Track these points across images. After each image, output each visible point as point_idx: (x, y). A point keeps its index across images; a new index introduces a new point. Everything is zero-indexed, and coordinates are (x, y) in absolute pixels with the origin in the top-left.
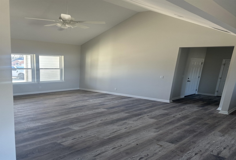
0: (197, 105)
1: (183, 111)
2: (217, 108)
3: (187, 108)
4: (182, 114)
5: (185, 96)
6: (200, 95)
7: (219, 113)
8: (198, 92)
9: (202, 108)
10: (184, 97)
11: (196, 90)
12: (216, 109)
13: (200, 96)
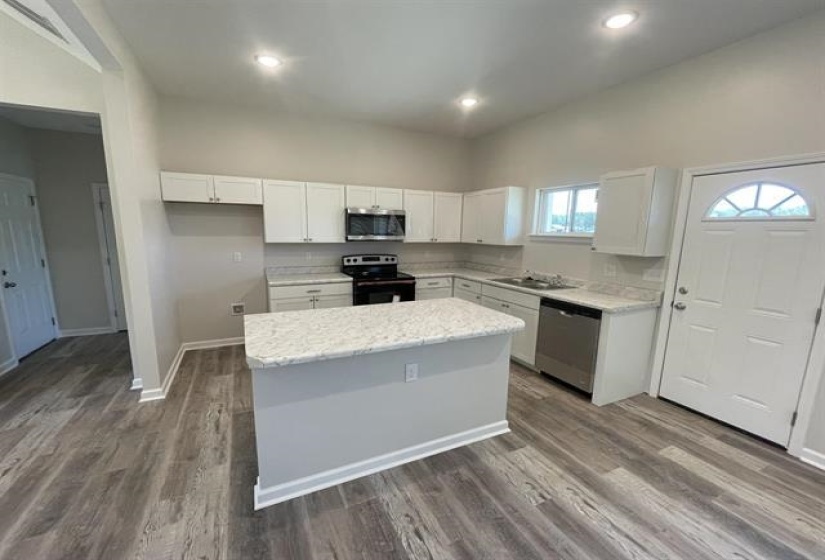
0: (68, 392)
1: (20, 445)
2: (131, 384)
3: (34, 418)
4: (18, 460)
5: (21, 361)
6: (72, 338)
7: (142, 400)
8: (61, 328)
9: (86, 398)
10: (16, 364)
11: (53, 320)
12: (128, 389)
13: (72, 343)
